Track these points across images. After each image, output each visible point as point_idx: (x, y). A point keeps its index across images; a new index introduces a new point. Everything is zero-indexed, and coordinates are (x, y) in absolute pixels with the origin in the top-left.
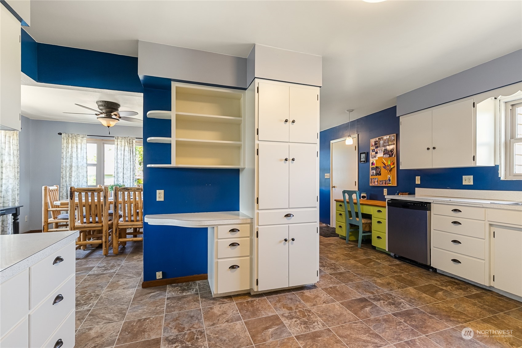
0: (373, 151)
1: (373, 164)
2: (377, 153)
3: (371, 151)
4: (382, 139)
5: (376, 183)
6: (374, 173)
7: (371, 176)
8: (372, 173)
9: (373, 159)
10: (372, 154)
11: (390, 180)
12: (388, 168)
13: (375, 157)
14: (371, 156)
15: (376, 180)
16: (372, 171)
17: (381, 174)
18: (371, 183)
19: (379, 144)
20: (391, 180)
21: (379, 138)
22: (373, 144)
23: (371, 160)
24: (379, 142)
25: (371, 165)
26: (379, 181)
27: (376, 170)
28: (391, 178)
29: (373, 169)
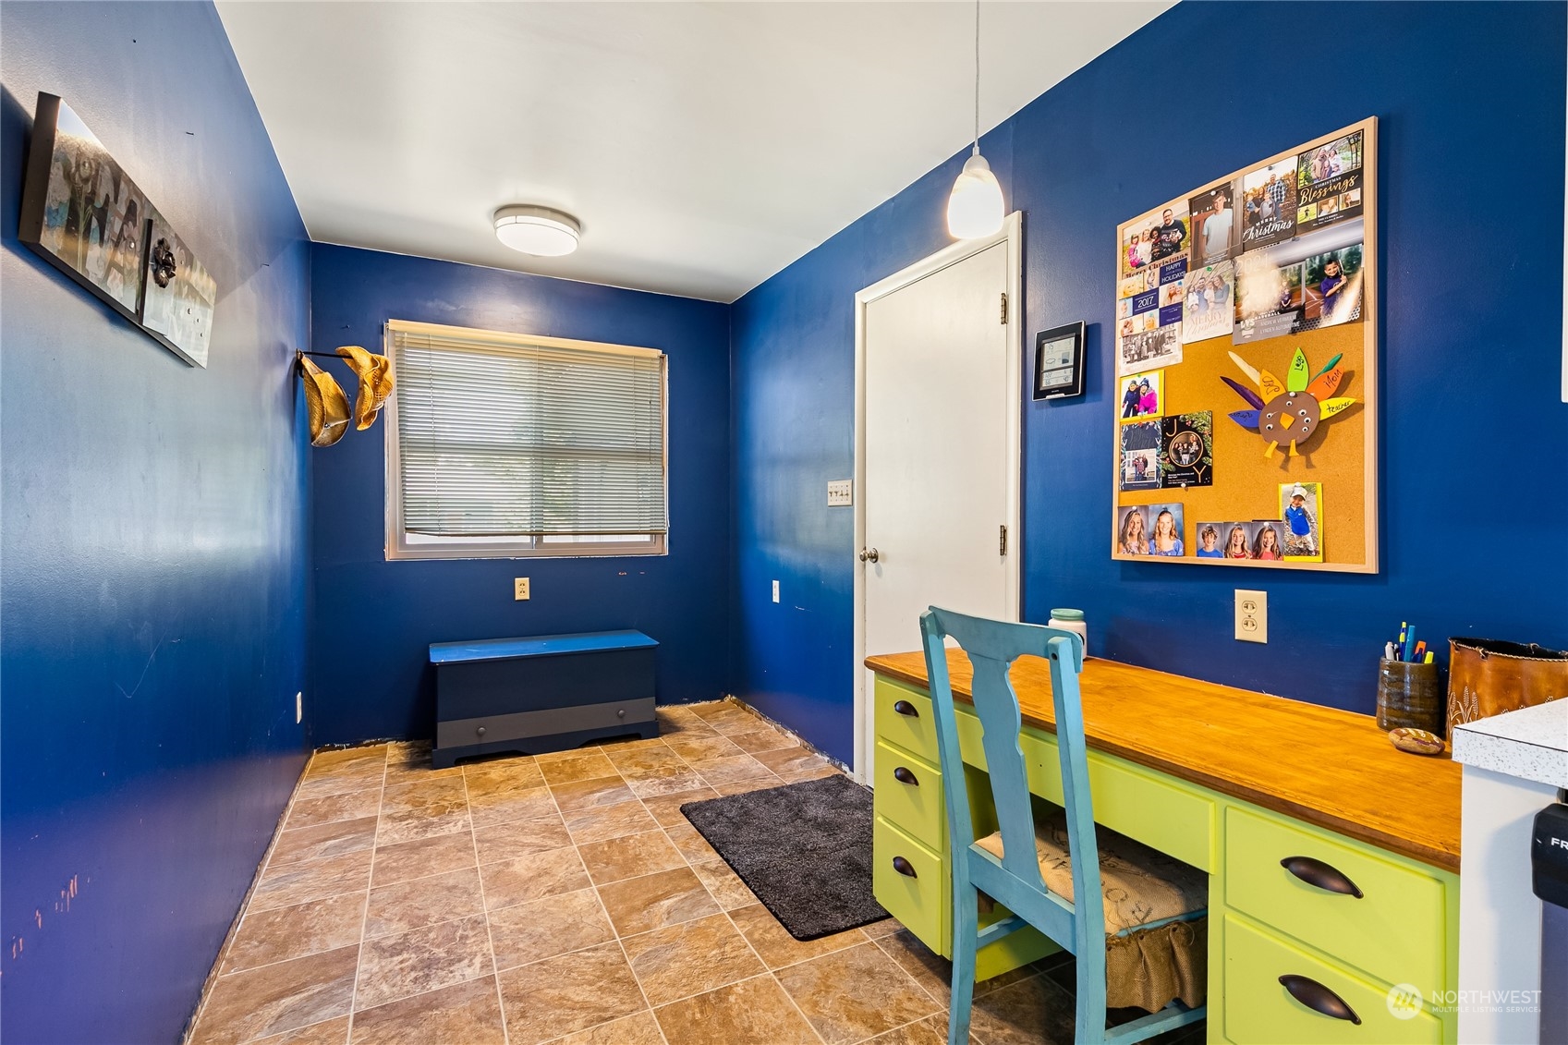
0: (1143, 302)
1: (1137, 401)
2: (1172, 314)
3: (1123, 308)
4: (1221, 200)
5: (1167, 544)
6: (1152, 467)
7: (1127, 488)
8: (1130, 472)
9: (1138, 366)
10: (1131, 325)
11: (1300, 522)
12: (1286, 421)
13: (1158, 345)
14: (1120, 343)
15: (1165, 518)
16: (1131, 455)
17: (1209, 471)
18: (1123, 539)
19: (1198, 240)
20: (1317, 523)
21: (1191, 201)
22: (1144, 250)
23: (1125, 376)
24: (1198, 225)
25: (1120, 408)
26: (1191, 533)
27: (1166, 443)
28: (1313, 507)
29: (1137, 438)
